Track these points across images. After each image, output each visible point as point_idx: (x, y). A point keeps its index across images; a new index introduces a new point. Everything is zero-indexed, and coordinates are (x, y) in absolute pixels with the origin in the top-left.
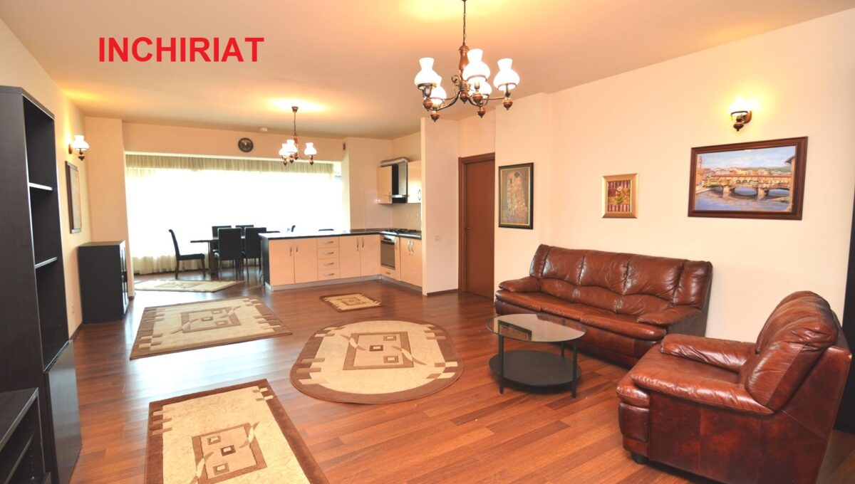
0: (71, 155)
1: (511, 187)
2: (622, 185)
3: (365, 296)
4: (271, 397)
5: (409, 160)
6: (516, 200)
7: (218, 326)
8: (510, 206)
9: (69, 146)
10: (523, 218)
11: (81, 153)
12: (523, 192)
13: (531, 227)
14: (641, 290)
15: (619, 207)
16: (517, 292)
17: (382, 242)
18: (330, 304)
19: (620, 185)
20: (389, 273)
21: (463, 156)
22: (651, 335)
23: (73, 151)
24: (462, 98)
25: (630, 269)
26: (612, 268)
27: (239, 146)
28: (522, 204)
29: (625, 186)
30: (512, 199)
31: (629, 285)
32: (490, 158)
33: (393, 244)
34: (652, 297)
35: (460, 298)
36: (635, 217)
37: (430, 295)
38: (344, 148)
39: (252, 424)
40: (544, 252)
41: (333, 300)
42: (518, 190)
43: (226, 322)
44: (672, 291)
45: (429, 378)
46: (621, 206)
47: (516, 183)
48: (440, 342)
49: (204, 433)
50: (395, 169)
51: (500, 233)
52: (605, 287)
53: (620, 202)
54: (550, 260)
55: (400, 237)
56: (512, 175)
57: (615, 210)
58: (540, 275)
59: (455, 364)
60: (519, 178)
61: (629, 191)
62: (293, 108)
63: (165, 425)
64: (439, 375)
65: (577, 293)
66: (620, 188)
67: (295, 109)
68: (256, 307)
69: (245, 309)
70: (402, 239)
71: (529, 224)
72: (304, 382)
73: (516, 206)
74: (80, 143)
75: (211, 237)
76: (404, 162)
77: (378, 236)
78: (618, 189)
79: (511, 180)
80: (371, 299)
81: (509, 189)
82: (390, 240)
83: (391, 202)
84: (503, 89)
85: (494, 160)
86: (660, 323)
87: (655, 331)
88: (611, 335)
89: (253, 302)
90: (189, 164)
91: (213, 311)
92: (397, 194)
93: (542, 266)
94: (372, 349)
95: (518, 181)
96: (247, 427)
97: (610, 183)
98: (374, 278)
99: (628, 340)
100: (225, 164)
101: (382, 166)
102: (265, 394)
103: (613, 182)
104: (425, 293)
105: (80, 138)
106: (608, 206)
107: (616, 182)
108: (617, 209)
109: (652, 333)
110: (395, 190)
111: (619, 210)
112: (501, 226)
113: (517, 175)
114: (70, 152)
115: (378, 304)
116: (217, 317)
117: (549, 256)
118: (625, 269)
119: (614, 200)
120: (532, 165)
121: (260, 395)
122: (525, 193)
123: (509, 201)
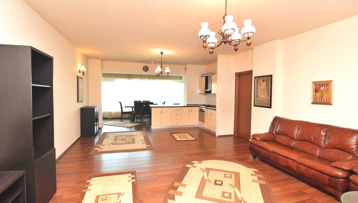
1: (261, 87)
2: (323, 86)
3: (190, 134)
4: (134, 180)
5: (213, 74)
6: (263, 93)
7: (126, 143)
8: (259, 96)
9: (80, 70)
10: (266, 102)
11: (83, 73)
12: (266, 89)
13: (270, 107)
14: (334, 146)
15: (322, 99)
16: (261, 140)
17: (200, 110)
18: (173, 137)
19: (322, 87)
20: (202, 125)
21: (237, 72)
22: (339, 175)
23: (81, 72)
24: (224, 42)
25: (327, 134)
26: (316, 132)
27: (143, 69)
28: (266, 96)
29: (326, 87)
30: (261, 93)
31: (326, 143)
32: (250, 73)
33: (204, 111)
34: (342, 151)
35: (234, 139)
36: (331, 104)
37: (219, 136)
38: (185, 69)
39: (122, 193)
40: (276, 120)
41: (176, 136)
42: (264, 88)
43: (130, 142)
44: (355, 149)
46: (323, 98)
47: (263, 85)
49: (102, 194)
50: (207, 78)
51: (254, 109)
52: (312, 143)
53: (322, 96)
54: (280, 125)
55: (207, 108)
56: (261, 81)
57: (319, 100)
58: (274, 132)
60: (265, 82)
61: (328, 90)
62: (161, 53)
63: (89, 188)
65: (293, 144)
66: (322, 88)
67: (162, 53)
68: (144, 135)
69: (139, 136)
70: (208, 109)
71: (269, 106)
73: (263, 96)
74: (83, 69)
75: (133, 105)
76: (211, 75)
77: (198, 108)
78: (321, 89)
79: (260, 83)
80: (192, 136)
81: (259, 87)
82: (203, 110)
83: (204, 93)
84: (246, 35)
85: (252, 74)
86: (346, 169)
87: (342, 173)
88: (313, 171)
89: (143, 134)
90: (127, 77)
91: (127, 136)
92: (207, 89)
93: (275, 128)
95: (264, 84)
96: (119, 194)
97: (316, 85)
98: (196, 126)
99: (325, 176)
100: (140, 76)
101: (202, 77)
102: (133, 178)
103: (318, 85)
104: (217, 135)
105: (83, 67)
106: (315, 98)
107: (320, 85)
108: (320, 99)
109: (340, 174)
110: (206, 87)
111: (321, 100)
112: (254, 106)
113: (263, 81)
114: (80, 72)
115: (194, 139)
116: (127, 139)
117: (279, 123)
118: (325, 134)
119: (319, 95)
120: (271, 76)
121: (130, 179)
122: (267, 89)
123: (259, 94)
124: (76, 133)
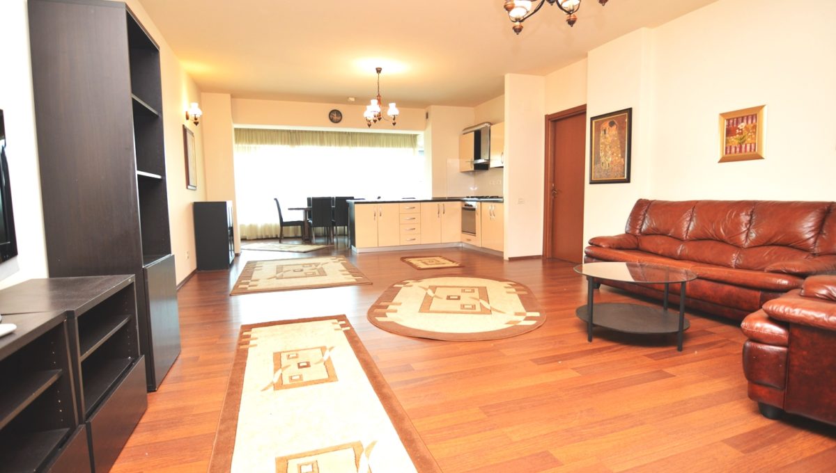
0: (189, 121)
1: (605, 138)
2: (745, 121)
3: (445, 258)
4: (348, 328)
5: (491, 124)
6: (610, 152)
7: (306, 276)
8: (603, 159)
9: (187, 113)
10: (618, 171)
11: (196, 119)
12: (619, 143)
13: (628, 181)
14: (769, 241)
15: (741, 148)
16: (610, 248)
17: (463, 209)
18: (411, 264)
19: (742, 121)
20: (469, 240)
21: (549, 114)
22: (784, 285)
23: (190, 118)
25: (754, 218)
26: (730, 217)
27: (330, 117)
28: (617, 156)
29: (750, 122)
30: (605, 152)
31: (753, 235)
32: (581, 112)
33: (474, 209)
34: (785, 248)
35: (544, 263)
36: (760, 158)
37: (512, 259)
38: (427, 117)
39: (328, 347)
40: (642, 207)
41: (414, 261)
42: (613, 141)
43: (314, 273)
44: (812, 240)
45: (507, 323)
46: (743, 146)
47: (612, 133)
48: (521, 297)
49: (284, 350)
50: (478, 135)
51: (590, 191)
52: (722, 241)
53: (742, 141)
54: (650, 214)
55: (481, 202)
56: (606, 125)
57: (736, 152)
58: (638, 231)
59: (537, 314)
60: (615, 127)
61: (755, 127)
62: (377, 69)
63: (252, 342)
64: (519, 322)
65: (680, 249)
66: (742, 125)
67: (379, 71)
68: (342, 263)
69: (333, 266)
70: (483, 203)
71: (625, 177)
72: (380, 319)
73: (610, 158)
74: (195, 110)
76: (486, 126)
77: (459, 203)
78: (739, 126)
79: (605, 131)
80: (450, 261)
81: (602, 140)
82: (471, 206)
83: (473, 169)
85: (585, 113)
86: (797, 271)
87: (789, 280)
88: (727, 288)
89: (340, 260)
91: (303, 265)
92: (480, 158)
93: (640, 222)
94: (448, 298)
95: (613, 131)
96: (323, 349)
97: (728, 120)
98: (455, 245)
99: (753, 293)
101: (464, 134)
102: (342, 326)
103: (733, 119)
104: (506, 257)
105: (196, 105)
106: (726, 148)
107: (737, 118)
108: (738, 150)
109: (785, 282)
110: (477, 155)
111: (740, 151)
112: (592, 182)
113: (612, 124)
114: (187, 118)
116: (306, 270)
117: (649, 210)
118: (748, 218)
119: (734, 140)
120: (629, 111)
121: (338, 327)
122: (621, 142)
123: (602, 154)
124: (188, 257)
